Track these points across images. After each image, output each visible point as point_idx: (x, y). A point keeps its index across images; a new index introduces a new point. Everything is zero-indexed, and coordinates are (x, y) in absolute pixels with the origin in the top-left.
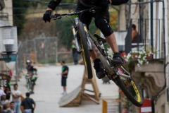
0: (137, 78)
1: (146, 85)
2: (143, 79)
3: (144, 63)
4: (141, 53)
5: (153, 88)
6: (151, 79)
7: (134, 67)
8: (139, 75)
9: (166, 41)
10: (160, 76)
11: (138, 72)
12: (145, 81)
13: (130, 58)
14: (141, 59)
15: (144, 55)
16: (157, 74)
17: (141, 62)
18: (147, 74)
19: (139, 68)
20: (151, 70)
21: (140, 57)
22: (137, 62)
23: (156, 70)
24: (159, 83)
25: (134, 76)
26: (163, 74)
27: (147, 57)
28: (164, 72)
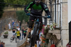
0: (49, 36)
1: (53, 38)
2: (51, 36)
3: (52, 29)
4: (51, 25)
6: (55, 36)
7: (48, 31)
8: (50, 35)
10: (59, 35)
11: (50, 33)
13: (47, 27)
14: (51, 28)
15: (52, 26)
17: (51, 29)
18: (53, 34)
19: (50, 31)
20: (55, 32)
21: (51, 27)
22: (49, 29)
23: (57, 32)
25: (48, 35)
26: (60, 34)
27: (54, 27)
28: (61, 33)
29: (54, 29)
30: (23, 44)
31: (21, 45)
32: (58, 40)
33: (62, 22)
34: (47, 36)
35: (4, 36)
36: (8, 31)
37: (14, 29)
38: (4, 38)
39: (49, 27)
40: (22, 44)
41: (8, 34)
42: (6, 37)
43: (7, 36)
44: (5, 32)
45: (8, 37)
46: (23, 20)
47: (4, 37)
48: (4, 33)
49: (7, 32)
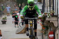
0: (47, 23)
2: (49, 23)
3: (50, 17)
4: (48, 13)
5: (54, 27)
8: (48, 22)
12: (50, 24)
13: (44, 15)
16: (55, 21)
22: (47, 17)
23: (54, 20)
24: (56, 25)
25: (45, 22)
26: (57, 22)
27: (51, 15)
29: (51, 17)
30: (23, 30)
31: (20, 31)
34: (45, 24)
35: (2, 21)
37: (14, 14)
38: (3, 24)
39: (46, 14)
40: (21, 31)
41: (6, 19)
42: (4, 22)
43: (6, 21)
45: (6, 23)
46: (23, 3)
47: (2, 23)
48: (2, 18)
49: (6, 17)
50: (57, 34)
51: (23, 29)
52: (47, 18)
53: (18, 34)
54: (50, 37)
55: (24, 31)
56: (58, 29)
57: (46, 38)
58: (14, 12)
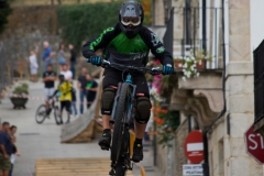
0: (181, 98)
1: (195, 109)
2: (190, 101)
3: (193, 75)
4: (188, 60)
5: (206, 113)
6: (203, 100)
7: (177, 81)
8: (184, 95)
9: (226, 42)
10: (217, 95)
11: (183, 90)
12: (194, 102)
14: (188, 69)
15: (192, 63)
16: (213, 93)
17: (188, 74)
18: (196, 93)
19: (183, 83)
20: (205, 86)
21: (186, 66)
22: (182, 74)
23: (211, 86)
24: (215, 106)
25: (176, 97)
26: (221, 93)
27: (198, 66)
28: (224, 90)
29: (198, 74)
30: (85, 130)
31: (75, 134)
32: (215, 114)
33: (227, 47)
34: (173, 101)
35: (13, 100)
36: (27, 82)
37: (50, 73)
38: (15, 108)
40: (79, 131)
41: (27, 93)
42: (19, 103)
43: (26, 100)
44: (18, 84)
45: (27, 105)
46: (84, 39)
47: (12, 105)
48: (13, 89)
49: (25, 86)
50: (219, 138)
51: (88, 127)
52: (184, 78)
53: (68, 142)
54: (190, 153)
55: (90, 133)
56: (223, 121)
57: (170, 156)
58: (49, 69)
